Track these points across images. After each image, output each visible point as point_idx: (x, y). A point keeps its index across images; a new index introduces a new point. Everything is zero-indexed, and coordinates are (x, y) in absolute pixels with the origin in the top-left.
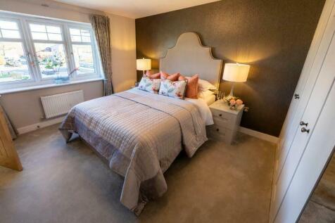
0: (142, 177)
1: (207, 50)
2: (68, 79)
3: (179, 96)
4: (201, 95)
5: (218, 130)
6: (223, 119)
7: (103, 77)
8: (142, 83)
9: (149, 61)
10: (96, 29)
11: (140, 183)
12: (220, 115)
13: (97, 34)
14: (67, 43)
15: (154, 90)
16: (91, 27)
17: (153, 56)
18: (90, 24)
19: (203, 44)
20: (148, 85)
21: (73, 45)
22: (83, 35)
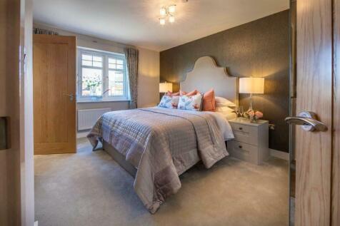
0: (156, 168)
1: (222, 69)
2: (101, 97)
3: (196, 108)
4: (219, 109)
5: (240, 147)
6: (244, 133)
7: (129, 99)
8: (163, 101)
9: (171, 85)
10: (128, 59)
11: (154, 174)
12: (241, 129)
13: (128, 62)
14: (105, 69)
15: (173, 106)
16: (124, 58)
17: (174, 81)
18: (124, 55)
19: (218, 65)
20: (168, 101)
21: (109, 71)
22: (118, 63)
